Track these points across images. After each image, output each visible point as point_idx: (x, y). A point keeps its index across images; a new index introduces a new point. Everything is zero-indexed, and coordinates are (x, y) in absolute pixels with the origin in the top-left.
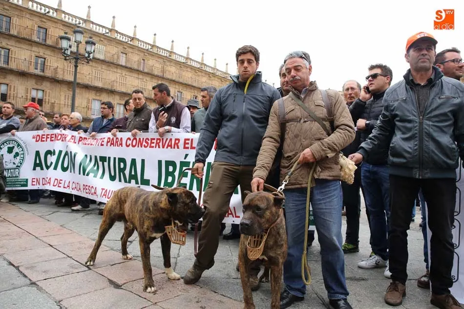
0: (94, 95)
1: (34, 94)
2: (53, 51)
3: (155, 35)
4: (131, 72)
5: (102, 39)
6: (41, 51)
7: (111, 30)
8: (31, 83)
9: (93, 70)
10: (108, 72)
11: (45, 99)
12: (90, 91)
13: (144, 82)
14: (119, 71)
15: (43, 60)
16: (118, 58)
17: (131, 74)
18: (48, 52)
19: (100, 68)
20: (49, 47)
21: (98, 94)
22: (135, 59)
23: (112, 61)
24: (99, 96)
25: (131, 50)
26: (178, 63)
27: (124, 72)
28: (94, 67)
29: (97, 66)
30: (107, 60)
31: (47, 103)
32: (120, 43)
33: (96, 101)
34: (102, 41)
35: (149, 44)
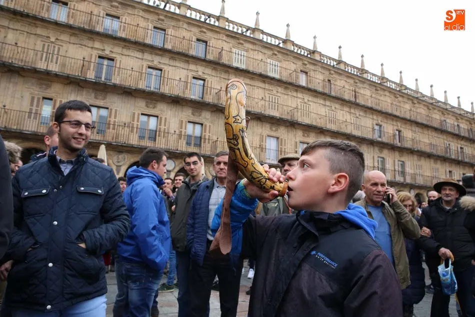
0: (268, 129)
1: (190, 129)
2: (215, 69)
3: (340, 47)
4: (315, 96)
5: (276, 52)
6: (201, 70)
7: (285, 41)
8: (186, 114)
9: (266, 95)
10: (286, 97)
11: (205, 135)
12: (264, 124)
13: (333, 111)
14: (300, 95)
15: (202, 82)
16: (297, 77)
17: (315, 100)
18: (208, 71)
19: (275, 92)
20: (210, 62)
21: (274, 129)
22: (318, 79)
23: (290, 80)
24: (276, 131)
25: (312, 67)
26: (372, 84)
27: (307, 97)
28: (267, 90)
29: (271, 88)
30: (284, 79)
31: (207, 141)
32: (298, 57)
33: (272, 139)
34: (276, 55)
35: (334, 60)
